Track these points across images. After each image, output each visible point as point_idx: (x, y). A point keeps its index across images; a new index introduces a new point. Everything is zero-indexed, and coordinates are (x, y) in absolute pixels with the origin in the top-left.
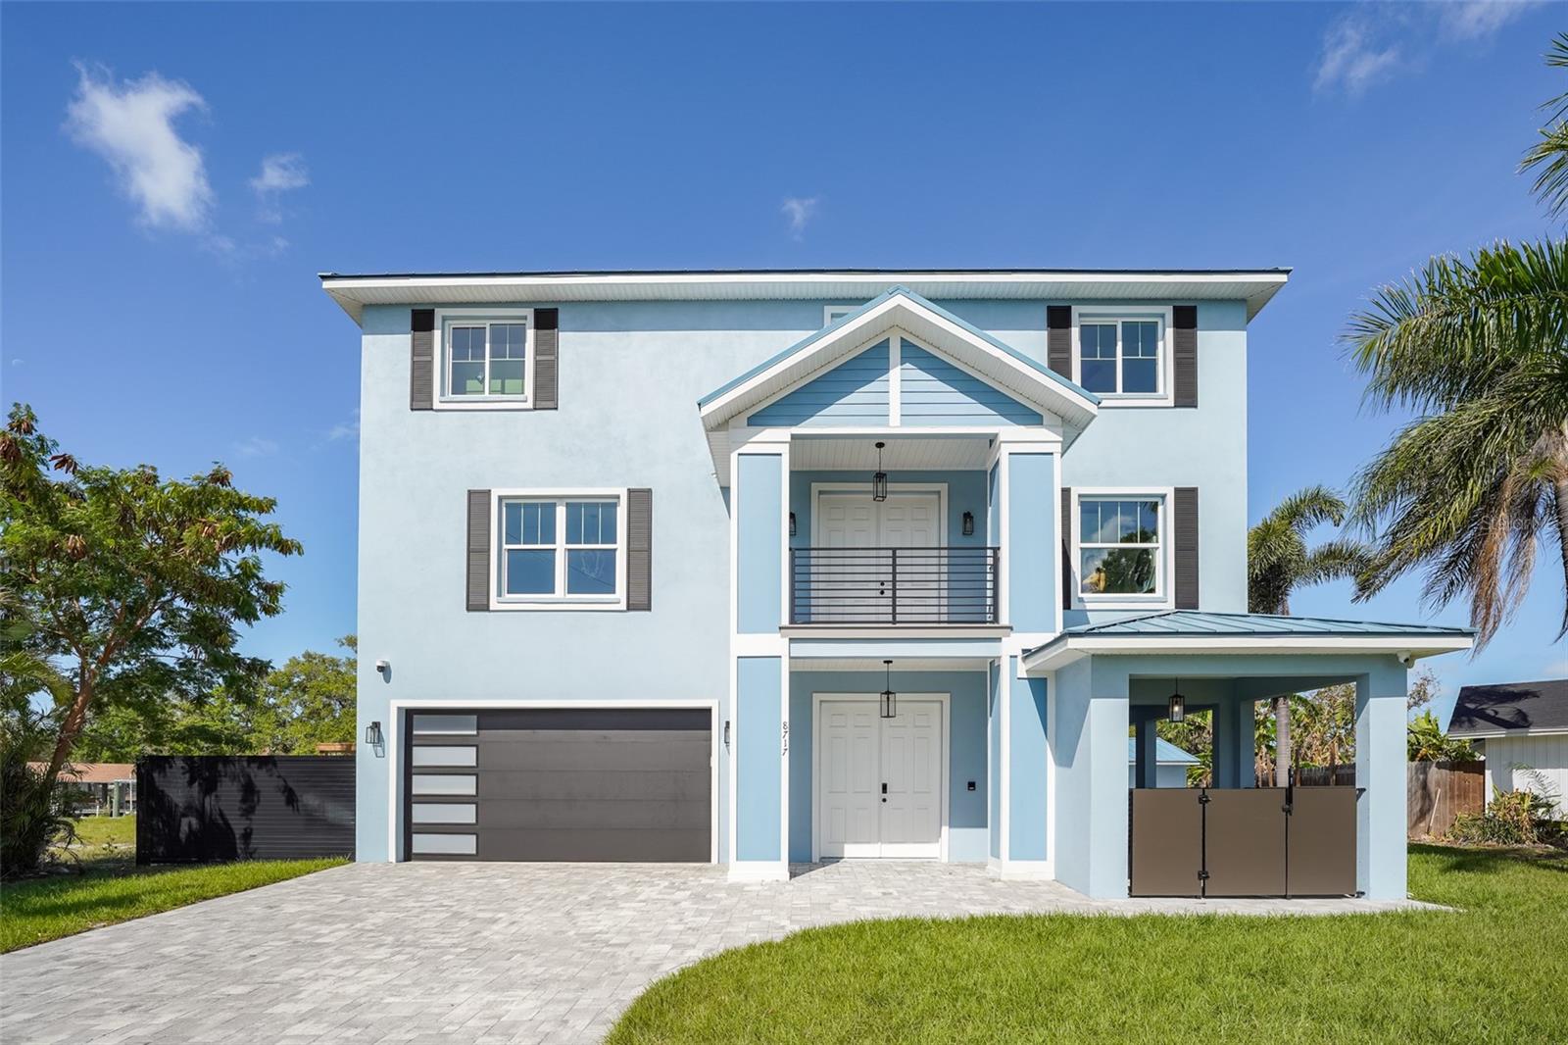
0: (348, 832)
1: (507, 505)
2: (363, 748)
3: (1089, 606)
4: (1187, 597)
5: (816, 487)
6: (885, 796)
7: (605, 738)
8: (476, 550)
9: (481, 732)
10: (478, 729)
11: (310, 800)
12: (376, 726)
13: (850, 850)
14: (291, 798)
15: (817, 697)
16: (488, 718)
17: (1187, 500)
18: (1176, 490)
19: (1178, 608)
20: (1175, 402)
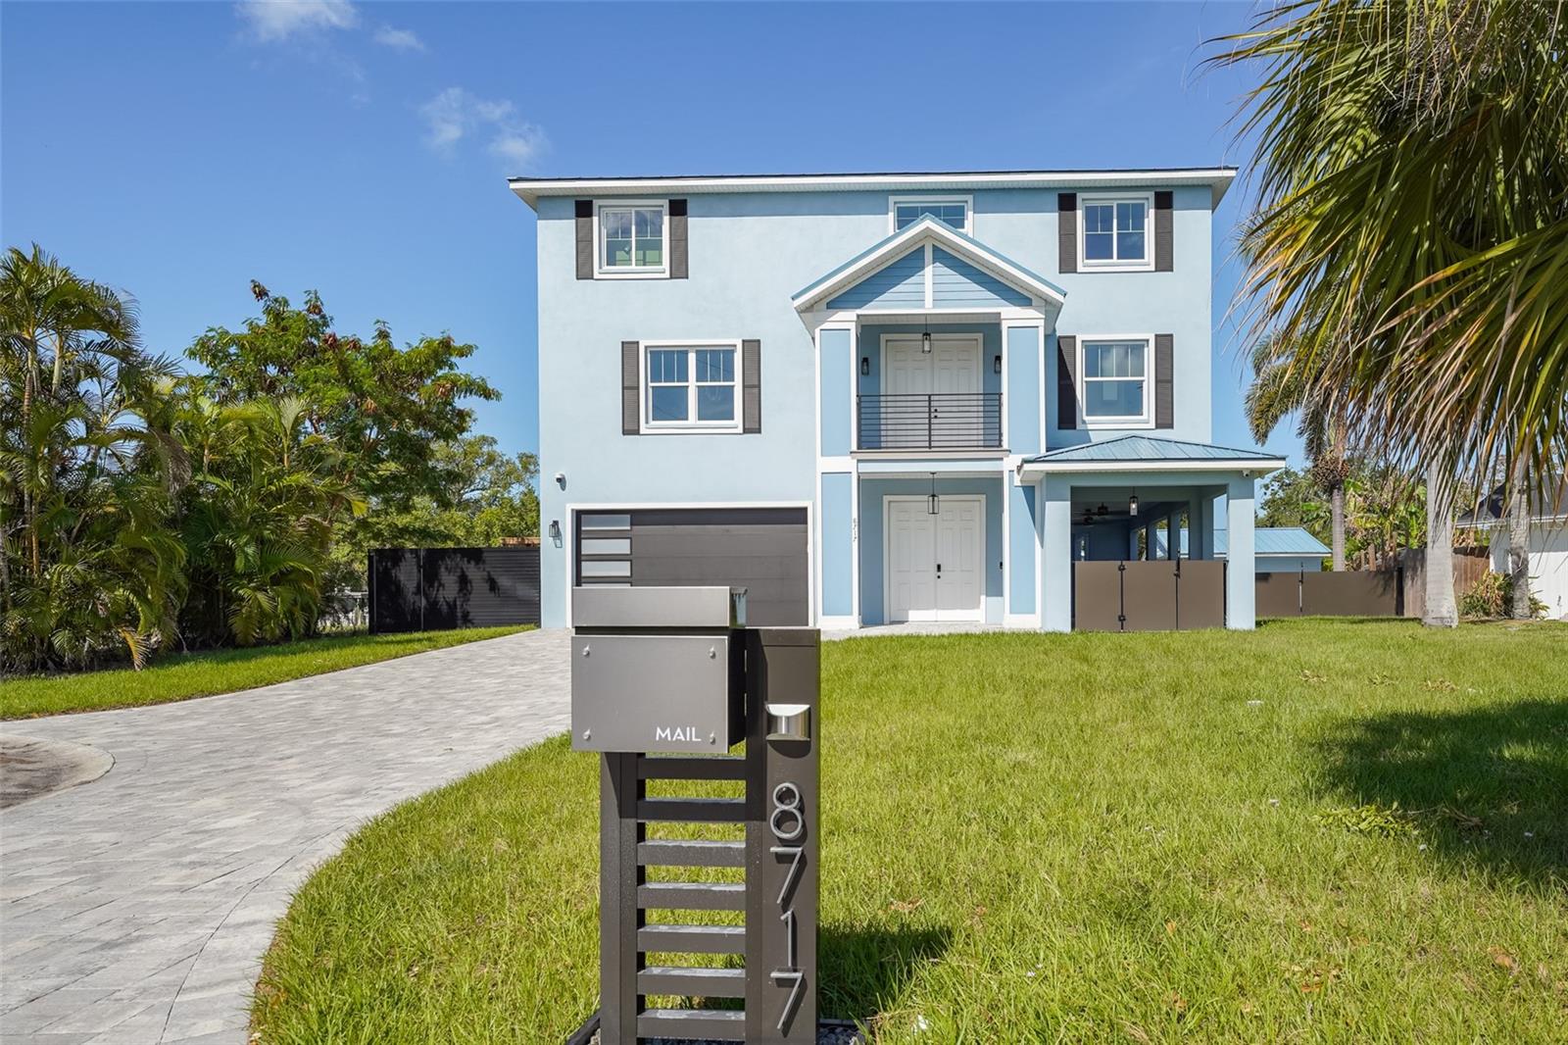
0: (537, 605)
1: (651, 352)
2: (545, 540)
3: (1090, 427)
4: (1165, 420)
5: (884, 337)
6: (939, 574)
7: (728, 531)
8: (630, 388)
9: (635, 527)
10: (632, 524)
11: (504, 582)
12: (556, 523)
13: (914, 616)
14: (492, 585)
15: (886, 499)
16: (638, 517)
17: (1165, 343)
18: (1156, 336)
19: (1157, 427)
20: (1156, 267)
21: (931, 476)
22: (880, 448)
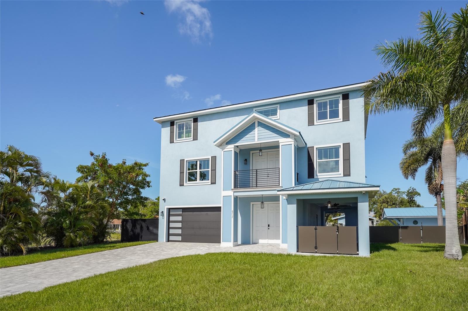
0: (157, 235)
1: (188, 162)
2: (160, 217)
4: (347, 173)
5: (251, 152)
6: (269, 228)
7: (207, 214)
8: (182, 173)
9: (183, 213)
10: (182, 212)
11: (151, 228)
12: (162, 212)
13: (261, 241)
14: (148, 229)
15: (252, 203)
16: (184, 210)
18: (343, 144)
19: (344, 176)
20: (343, 120)
21: (262, 196)
22: (250, 187)
